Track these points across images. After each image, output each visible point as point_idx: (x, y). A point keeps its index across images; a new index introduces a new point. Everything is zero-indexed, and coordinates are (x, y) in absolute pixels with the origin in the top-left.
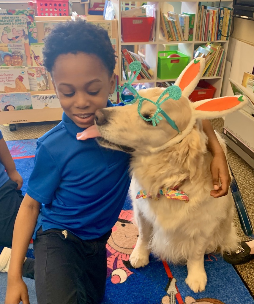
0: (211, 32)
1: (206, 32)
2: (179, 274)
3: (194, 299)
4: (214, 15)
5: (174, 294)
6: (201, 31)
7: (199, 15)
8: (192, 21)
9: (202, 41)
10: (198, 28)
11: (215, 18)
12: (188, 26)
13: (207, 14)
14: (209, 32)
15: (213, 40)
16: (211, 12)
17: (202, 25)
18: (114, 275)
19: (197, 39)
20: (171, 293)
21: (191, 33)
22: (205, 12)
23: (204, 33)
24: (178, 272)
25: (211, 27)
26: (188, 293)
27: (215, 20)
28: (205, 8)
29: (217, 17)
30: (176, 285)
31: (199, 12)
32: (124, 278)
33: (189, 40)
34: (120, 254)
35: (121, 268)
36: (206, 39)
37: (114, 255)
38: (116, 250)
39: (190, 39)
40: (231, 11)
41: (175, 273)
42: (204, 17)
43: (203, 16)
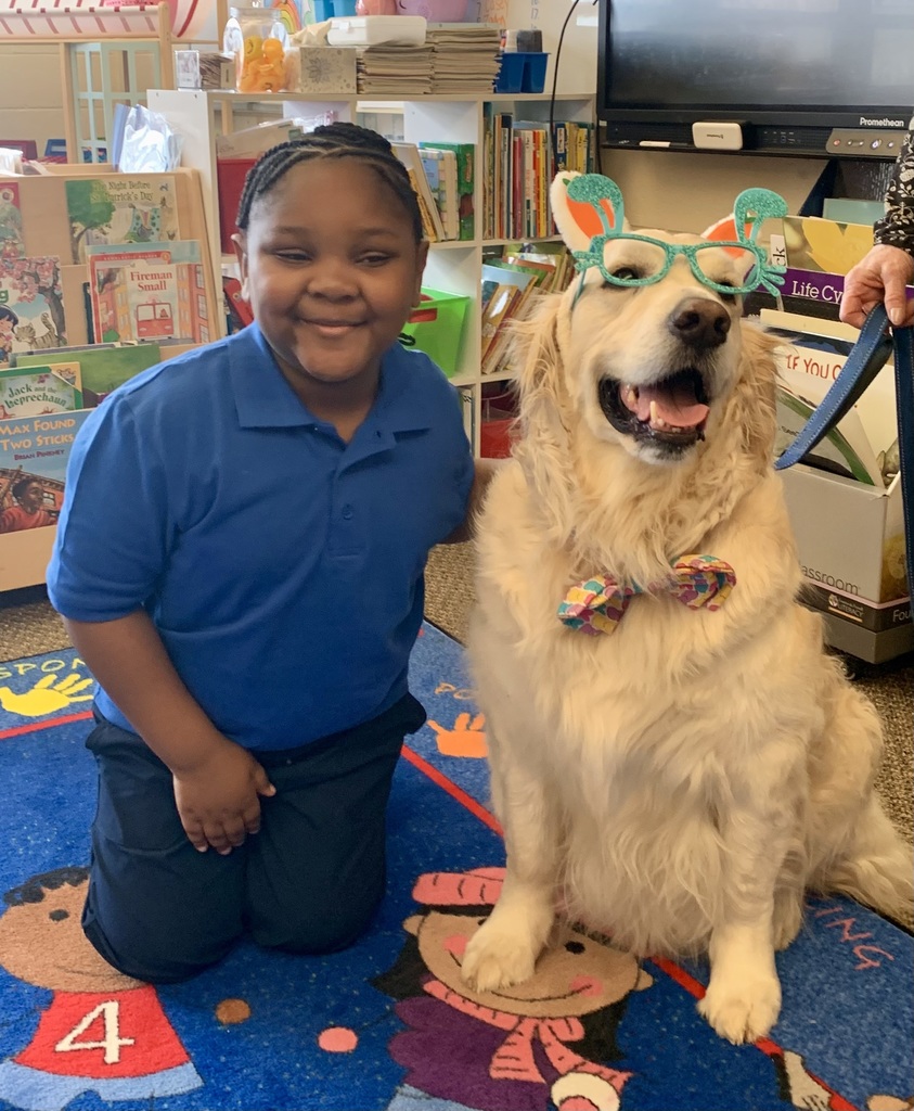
0: (533, 206)
1: (519, 205)
2: (798, 1034)
3: (898, 1100)
4: (537, 148)
5: (822, 1103)
6: (501, 205)
7: (487, 148)
8: (467, 170)
9: (508, 237)
10: (489, 193)
11: (541, 155)
12: (455, 186)
13: (514, 142)
14: (528, 207)
15: (543, 233)
16: (528, 135)
17: (501, 182)
18: (562, 1102)
19: (490, 231)
20: (812, 1105)
21: (466, 211)
22: (507, 135)
23: (511, 211)
24: (789, 1030)
25: (532, 189)
26: (864, 1085)
27: (542, 165)
28: (506, 121)
29: (546, 152)
30: (808, 1071)
31: (488, 136)
32: (610, 1100)
33: (464, 237)
34: (539, 1022)
35: (575, 1069)
36: (519, 230)
37: (521, 1034)
38: (513, 1014)
39: (466, 231)
40: (589, 132)
41: (780, 1035)
42: (506, 153)
43: (501, 151)
